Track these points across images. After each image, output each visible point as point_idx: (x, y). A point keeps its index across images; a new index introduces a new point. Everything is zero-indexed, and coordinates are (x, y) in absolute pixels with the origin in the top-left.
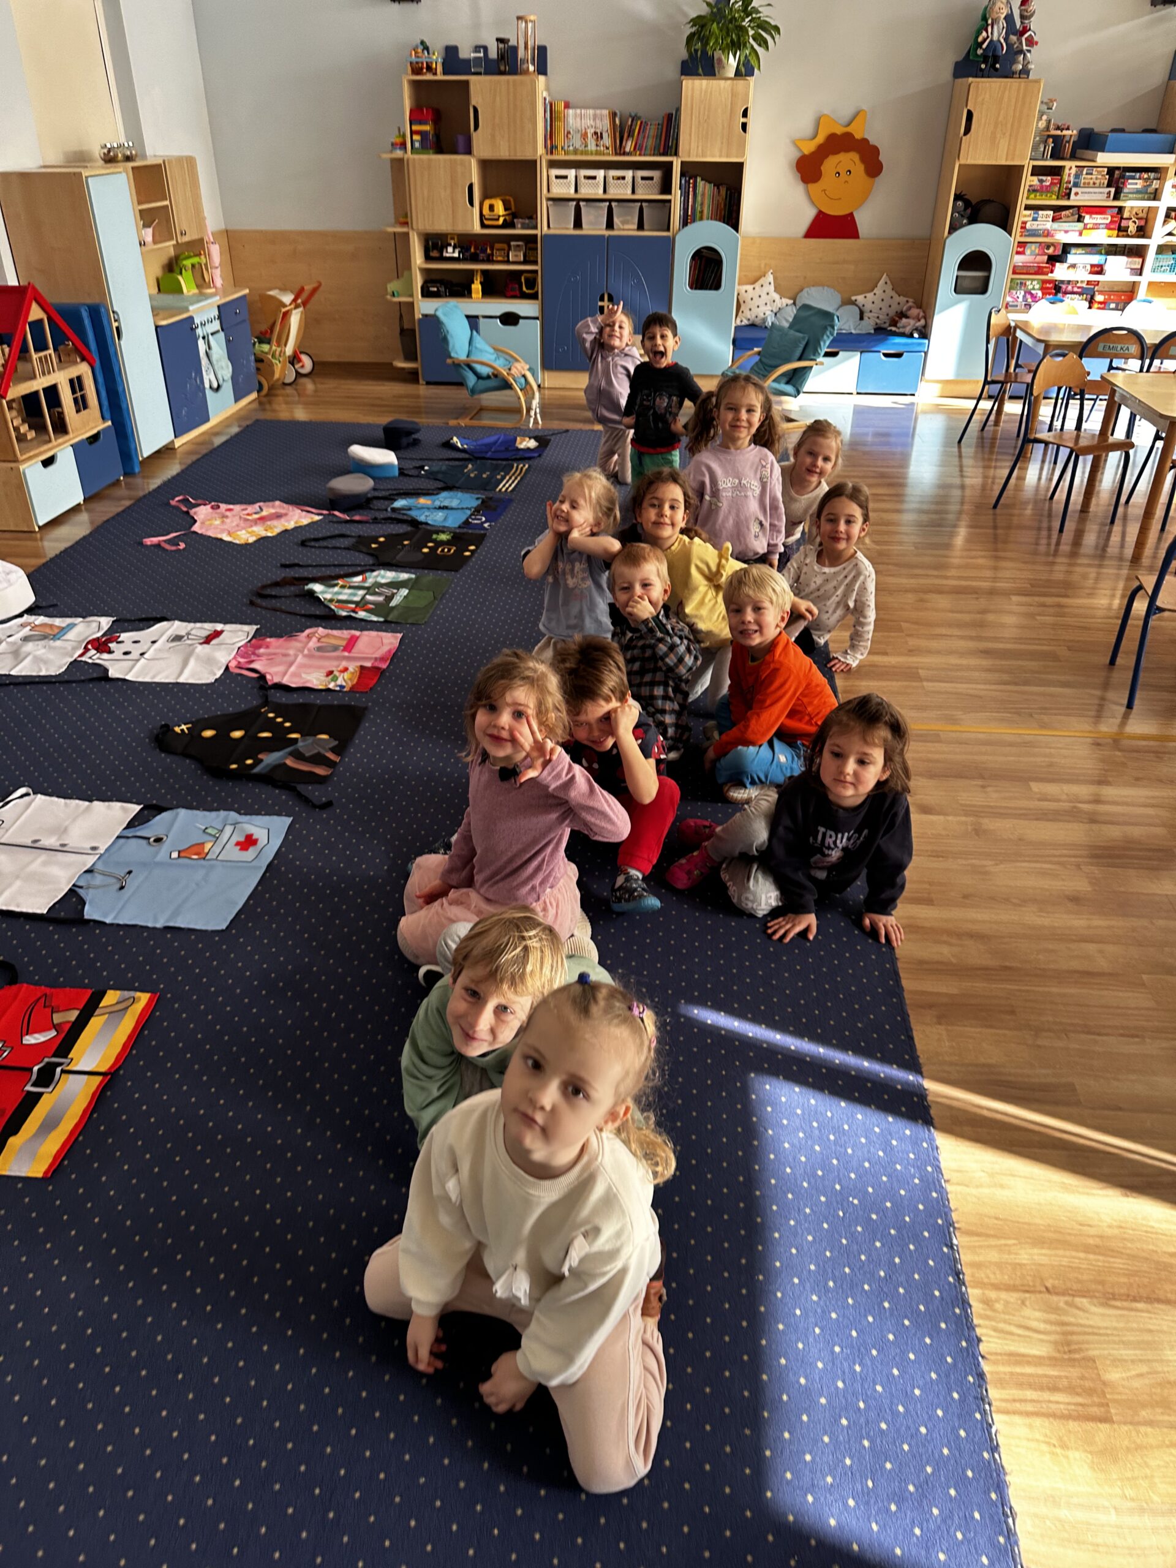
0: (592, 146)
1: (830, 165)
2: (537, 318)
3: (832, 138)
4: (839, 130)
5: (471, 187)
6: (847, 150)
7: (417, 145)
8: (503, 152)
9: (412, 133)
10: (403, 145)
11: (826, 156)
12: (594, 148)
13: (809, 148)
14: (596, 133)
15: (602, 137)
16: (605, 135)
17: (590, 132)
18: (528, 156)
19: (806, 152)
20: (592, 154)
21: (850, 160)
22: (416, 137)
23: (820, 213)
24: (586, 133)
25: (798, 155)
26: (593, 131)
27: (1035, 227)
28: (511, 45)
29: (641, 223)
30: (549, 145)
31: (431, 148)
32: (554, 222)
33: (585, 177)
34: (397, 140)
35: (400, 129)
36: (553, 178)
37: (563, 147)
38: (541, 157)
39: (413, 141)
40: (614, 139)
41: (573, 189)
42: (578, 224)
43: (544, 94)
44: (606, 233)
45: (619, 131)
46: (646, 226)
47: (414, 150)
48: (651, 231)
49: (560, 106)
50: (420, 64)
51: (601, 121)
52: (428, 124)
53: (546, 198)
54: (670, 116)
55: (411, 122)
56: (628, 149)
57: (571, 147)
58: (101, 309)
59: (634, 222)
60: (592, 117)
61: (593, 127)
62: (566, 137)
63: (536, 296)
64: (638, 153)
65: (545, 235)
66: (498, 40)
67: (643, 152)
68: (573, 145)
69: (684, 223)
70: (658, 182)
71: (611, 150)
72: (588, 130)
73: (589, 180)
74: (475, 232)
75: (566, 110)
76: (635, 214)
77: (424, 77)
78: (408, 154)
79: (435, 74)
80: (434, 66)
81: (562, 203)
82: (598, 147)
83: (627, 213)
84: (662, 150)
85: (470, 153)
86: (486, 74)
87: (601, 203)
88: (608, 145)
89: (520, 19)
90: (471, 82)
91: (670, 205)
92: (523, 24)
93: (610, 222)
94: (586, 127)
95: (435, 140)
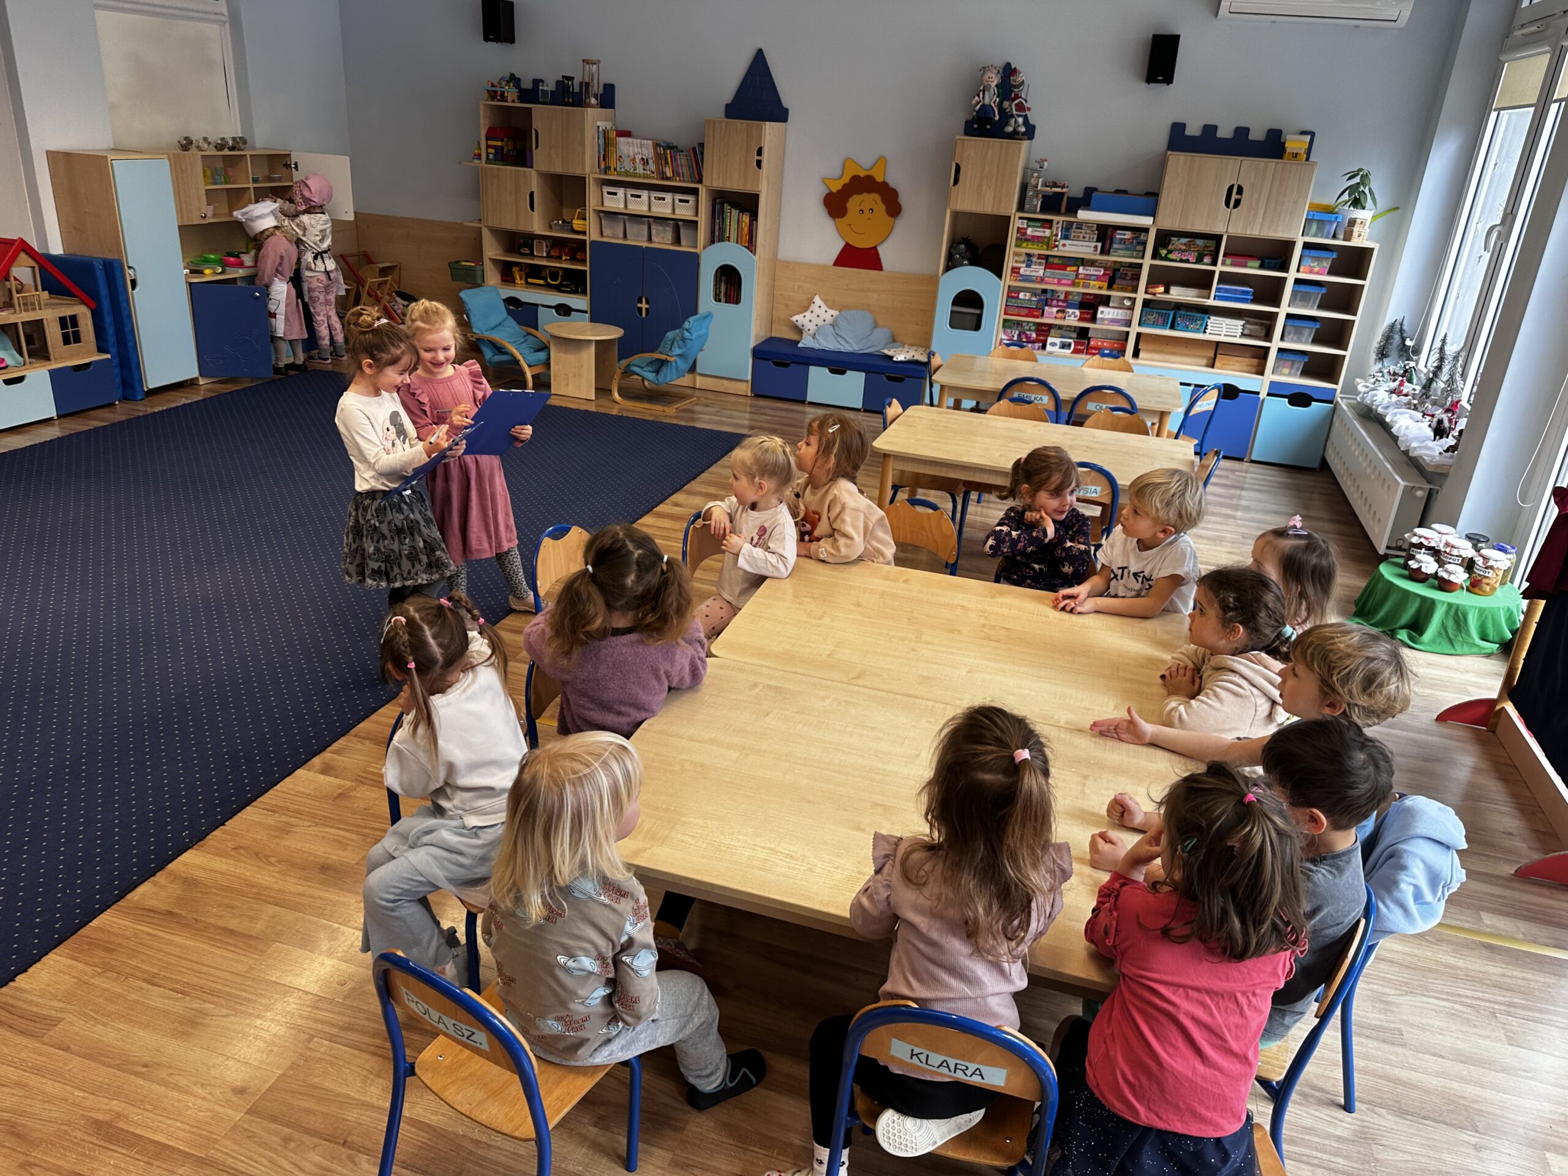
0: (640, 169)
1: (854, 203)
2: (586, 312)
3: (855, 179)
4: (862, 174)
5: (532, 195)
6: (869, 192)
7: (491, 156)
8: (558, 169)
9: (488, 146)
10: (479, 156)
11: (851, 196)
12: (642, 172)
13: (836, 187)
14: (643, 159)
15: (648, 163)
16: (651, 162)
17: (639, 157)
18: (578, 172)
19: (834, 190)
20: (640, 176)
21: (872, 200)
22: (492, 151)
23: (847, 245)
24: (634, 159)
25: (826, 191)
26: (641, 156)
27: (1028, 273)
28: (576, 83)
29: (677, 241)
30: (603, 166)
31: (502, 160)
32: (606, 232)
33: (632, 195)
34: (477, 151)
35: (479, 143)
36: (605, 194)
37: (615, 169)
38: (592, 176)
39: (488, 154)
40: (657, 166)
41: (622, 206)
42: (625, 237)
43: (599, 123)
44: (645, 245)
45: (660, 159)
46: (683, 243)
47: (488, 161)
48: (684, 248)
49: (613, 134)
50: (495, 92)
51: (647, 150)
52: (502, 140)
53: (594, 210)
54: (694, 149)
55: (488, 138)
56: (668, 175)
57: (623, 170)
58: (114, 263)
59: (671, 238)
60: (639, 145)
61: (641, 154)
62: (618, 161)
63: (585, 293)
64: (678, 178)
65: (593, 241)
66: (564, 77)
67: (681, 179)
68: (624, 168)
69: (710, 242)
70: (692, 205)
71: (654, 175)
72: (637, 156)
73: (636, 199)
74: (535, 233)
75: (618, 138)
76: (672, 231)
77: (496, 103)
78: (482, 164)
79: (506, 101)
80: (506, 94)
81: (612, 215)
82: (645, 172)
83: (664, 229)
84: (696, 178)
85: (532, 167)
86: (550, 104)
87: (643, 218)
88: (653, 170)
89: (585, 61)
90: (533, 110)
91: (698, 226)
92: (588, 66)
93: (649, 236)
94: (635, 154)
95: (515, 154)
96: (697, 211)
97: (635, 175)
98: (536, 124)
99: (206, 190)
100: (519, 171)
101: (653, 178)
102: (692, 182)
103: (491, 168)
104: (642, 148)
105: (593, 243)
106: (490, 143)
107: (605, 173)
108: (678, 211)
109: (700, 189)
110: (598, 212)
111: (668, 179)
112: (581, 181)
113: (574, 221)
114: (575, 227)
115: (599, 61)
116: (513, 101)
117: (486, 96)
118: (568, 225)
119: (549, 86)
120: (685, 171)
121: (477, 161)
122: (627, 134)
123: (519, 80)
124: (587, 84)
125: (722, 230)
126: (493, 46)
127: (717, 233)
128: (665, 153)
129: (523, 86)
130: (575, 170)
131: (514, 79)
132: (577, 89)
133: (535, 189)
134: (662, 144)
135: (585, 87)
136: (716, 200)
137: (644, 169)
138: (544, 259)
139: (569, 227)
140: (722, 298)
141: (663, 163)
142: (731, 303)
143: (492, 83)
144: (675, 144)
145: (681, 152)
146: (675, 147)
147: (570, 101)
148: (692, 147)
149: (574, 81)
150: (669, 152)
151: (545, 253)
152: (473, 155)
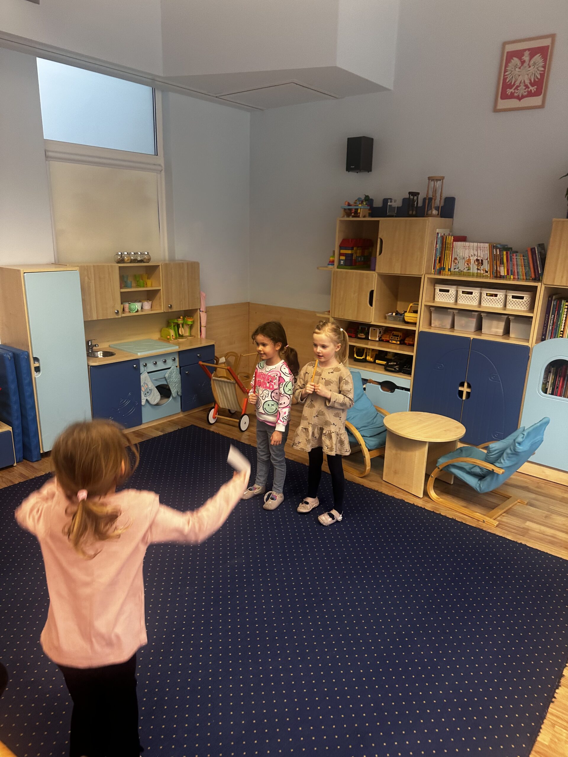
0: (474, 269)
2: (409, 390)
5: (372, 293)
7: (342, 262)
8: (397, 271)
9: (341, 254)
10: (332, 262)
12: (476, 271)
14: (477, 260)
15: (482, 264)
16: (485, 262)
17: (473, 259)
18: (415, 273)
24: (469, 260)
26: (475, 258)
28: (421, 197)
29: (507, 332)
30: (438, 267)
31: (351, 265)
32: (435, 323)
33: (463, 292)
34: (332, 259)
35: (334, 252)
36: (437, 291)
37: (449, 270)
38: (427, 276)
39: (340, 260)
40: (492, 267)
41: (452, 301)
42: (453, 326)
43: (438, 231)
44: (472, 336)
45: (496, 260)
46: (512, 335)
47: (339, 266)
48: (514, 340)
49: (450, 239)
50: (350, 210)
51: (483, 252)
52: (352, 249)
53: (426, 306)
54: (533, 250)
55: (341, 247)
56: (502, 274)
57: (457, 270)
58: (21, 355)
59: (501, 331)
60: (475, 248)
61: (476, 256)
62: (453, 262)
63: (409, 374)
64: (512, 277)
65: (421, 332)
66: (410, 193)
67: (516, 277)
68: (458, 268)
69: (543, 338)
70: (527, 302)
71: (488, 274)
72: (471, 258)
73: (467, 295)
74: (371, 324)
75: (454, 243)
76: (502, 325)
77: (351, 219)
78: (334, 268)
79: (359, 217)
80: (359, 211)
81: (442, 310)
82: (479, 271)
83: (495, 323)
84: (533, 276)
85: (374, 270)
86: (396, 217)
87: (473, 313)
88: (487, 270)
89: (430, 179)
90: (380, 222)
91: (532, 321)
92: (433, 182)
93: (479, 328)
94: (471, 256)
95: (362, 260)
96: (532, 308)
97: (468, 275)
98: (382, 234)
99: (121, 292)
100: (363, 274)
101: (486, 277)
102: (527, 280)
103: (341, 272)
104: (477, 250)
105: (421, 333)
106: (342, 251)
107: (439, 273)
108: (509, 307)
109: (537, 286)
110: (429, 307)
111: (501, 277)
112: (416, 281)
113: (406, 314)
114: (407, 319)
115: (443, 178)
116: (364, 217)
117: (342, 212)
118: (400, 316)
119: (397, 203)
120: (521, 270)
121: (331, 267)
122: (463, 239)
123: (372, 200)
124: (430, 199)
125: (556, 326)
126: (353, 175)
127: (550, 328)
128: (501, 255)
129: (374, 205)
130: (413, 272)
131: (368, 200)
132: (420, 204)
133: (374, 288)
134: (499, 246)
135: (429, 201)
136: (554, 297)
137: (478, 269)
138: (377, 344)
139: (401, 319)
140: (549, 390)
141: (498, 263)
142: (560, 396)
143: (348, 203)
144: (509, 246)
145: (517, 252)
146: (511, 248)
147: (414, 213)
148: (532, 249)
149: (419, 196)
150: (505, 253)
151: (377, 339)
152: (328, 262)
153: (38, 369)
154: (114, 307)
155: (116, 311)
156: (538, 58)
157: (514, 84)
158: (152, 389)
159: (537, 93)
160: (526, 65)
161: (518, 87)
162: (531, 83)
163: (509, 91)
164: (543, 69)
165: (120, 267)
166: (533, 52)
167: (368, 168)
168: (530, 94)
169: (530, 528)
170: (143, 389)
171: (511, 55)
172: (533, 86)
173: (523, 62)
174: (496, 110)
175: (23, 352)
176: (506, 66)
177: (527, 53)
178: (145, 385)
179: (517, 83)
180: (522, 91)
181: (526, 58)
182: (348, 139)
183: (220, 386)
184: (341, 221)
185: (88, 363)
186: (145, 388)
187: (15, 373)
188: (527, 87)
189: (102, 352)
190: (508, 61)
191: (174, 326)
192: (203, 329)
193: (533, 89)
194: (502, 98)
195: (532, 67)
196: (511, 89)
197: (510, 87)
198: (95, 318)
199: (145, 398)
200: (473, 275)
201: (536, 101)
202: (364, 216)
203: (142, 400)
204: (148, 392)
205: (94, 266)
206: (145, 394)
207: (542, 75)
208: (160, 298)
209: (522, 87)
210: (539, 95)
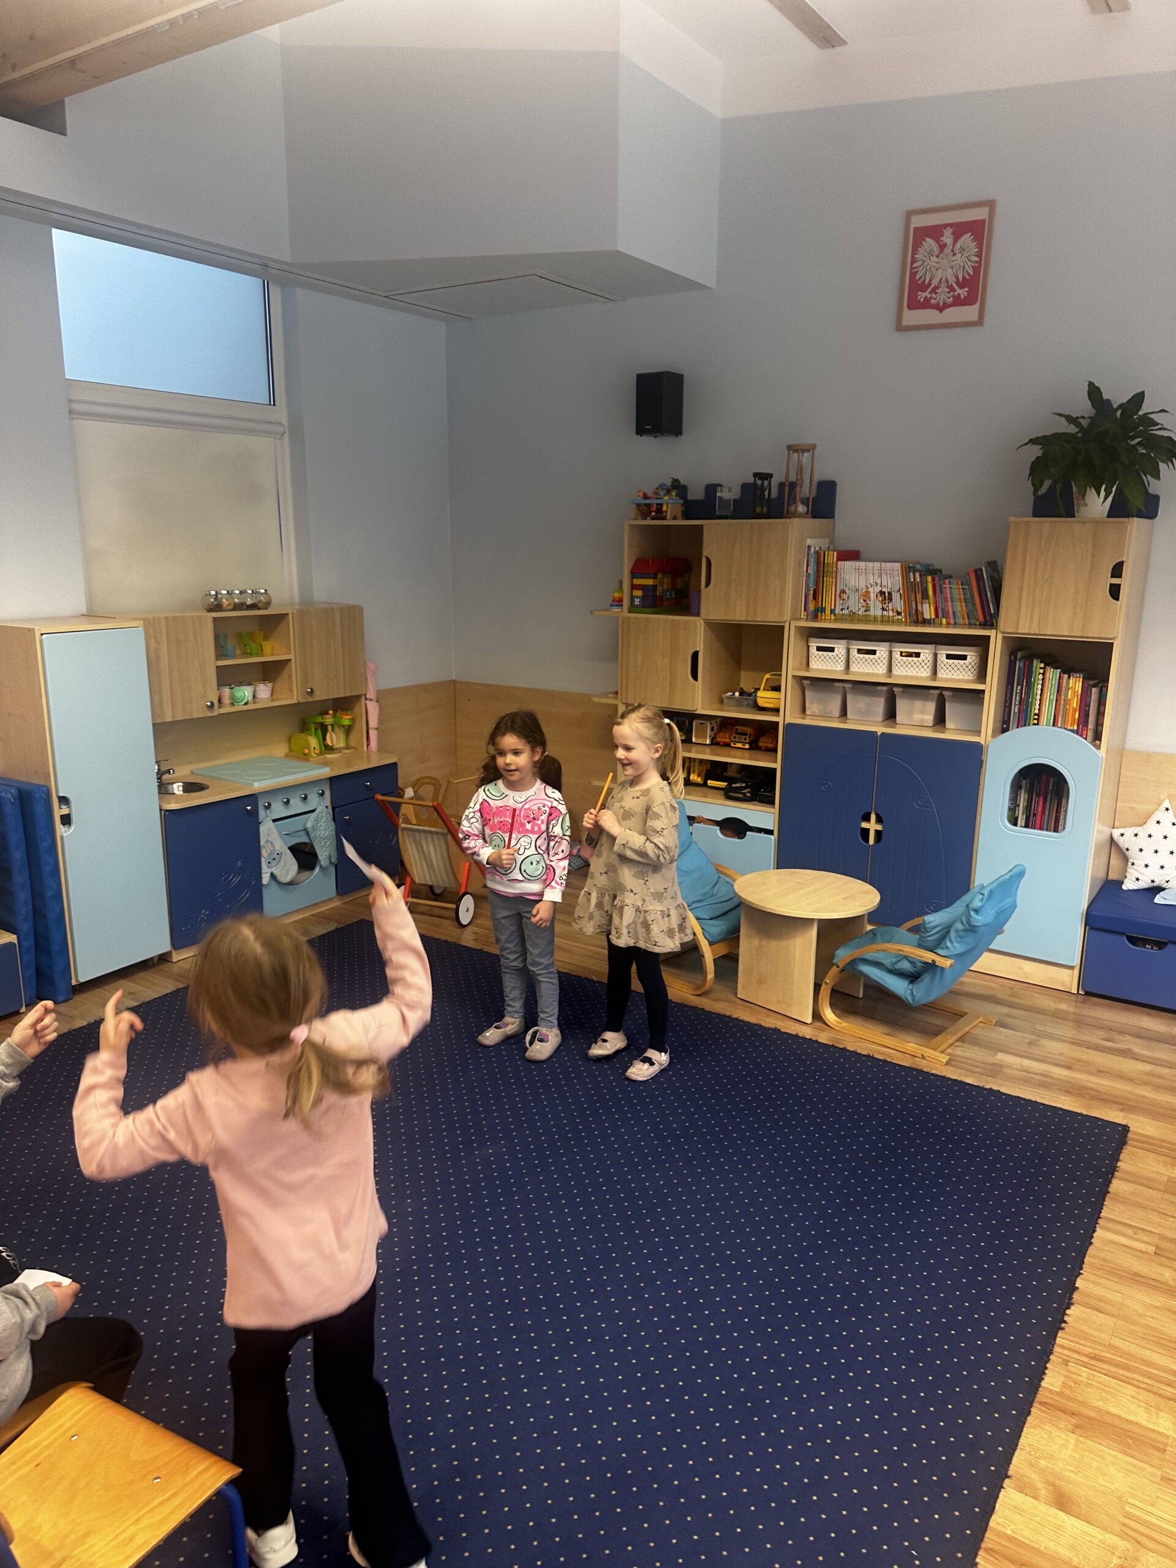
0: (876, 610)
2: (771, 832)
5: (695, 656)
7: (637, 601)
8: (739, 614)
9: (634, 587)
10: (619, 602)
12: (879, 613)
14: (882, 593)
15: (890, 599)
16: (896, 596)
17: (874, 591)
18: (772, 618)
24: (867, 593)
26: (878, 589)
28: (775, 482)
29: (940, 720)
30: (812, 608)
31: (654, 606)
32: (812, 708)
33: (860, 651)
34: (617, 595)
35: (621, 582)
36: (813, 650)
37: (832, 612)
38: (794, 624)
39: (632, 598)
40: (908, 604)
41: (841, 667)
42: (844, 712)
43: (809, 542)
44: (880, 730)
45: (914, 591)
46: (950, 724)
47: (633, 608)
48: (953, 732)
49: (832, 557)
50: (649, 506)
51: (891, 577)
52: (655, 577)
53: (794, 677)
54: (978, 573)
55: (634, 574)
56: (927, 616)
57: (846, 612)
58: (36, 793)
59: (929, 718)
60: (876, 572)
61: (879, 586)
62: (838, 598)
63: (772, 802)
64: (944, 621)
65: (789, 724)
66: (756, 475)
67: (952, 621)
68: (848, 608)
69: (1004, 727)
70: (973, 664)
71: (902, 617)
72: (871, 590)
73: (867, 656)
74: (697, 712)
75: (839, 563)
76: (931, 706)
77: (649, 522)
78: (624, 612)
79: (665, 518)
80: (664, 508)
81: (824, 684)
82: (885, 613)
83: (918, 704)
84: (982, 619)
85: (698, 614)
86: (732, 518)
87: (879, 688)
88: (899, 610)
89: (791, 448)
90: (705, 528)
91: (983, 698)
92: (796, 455)
93: (891, 715)
94: (869, 585)
95: (673, 596)
96: (982, 675)
97: (866, 619)
98: (709, 549)
99: (218, 667)
100: (678, 621)
101: (899, 622)
102: (970, 625)
103: (636, 618)
104: (880, 575)
105: (789, 727)
106: (637, 581)
107: (815, 618)
108: (941, 674)
109: (989, 637)
110: (799, 680)
111: (925, 622)
112: (773, 635)
113: (760, 694)
114: (761, 702)
115: (814, 447)
116: (675, 518)
117: (632, 511)
118: (749, 698)
119: (729, 493)
120: (960, 608)
121: (616, 609)
122: (853, 555)
123: (685, 487)
124: (793, 486)
125: (1025, 705)
126: (647, 441)
127: (1015, 709)
128: (923, 582)
129: (690, 497)
130: (768, 616)
131: (678, 487)
133: (701, 648)
134: (918, 567)
135: (790, 488)
136: (1019, 655)
137: (883, 609)
138: (708, 750)
139: (751, 702)
140: (1021, 821)
141: (919, 596)
142: (1041, 829)
143: (644, 493)
144: (936, 567)
145: (951, 577)
146: (940, 571)
147: (765, 510)
148: (976, 571)
149: (772, 479)
150: (929, 579)
151: (708, 742)
152: (610, 601)
153: (66, 820)
154: (204, 696)
155: (209, 704)
156: (967, 239)
157: (930, 284)
158: (281, 853)
159: (969, 301)
160: (948, 251)
161: (937, 287)
162: (957, 283)
163: (922, 296)
164: (977, 259)
165: (215, 619)
166: (959, 229)
167: (676, 429)
168: (958, 302)
169: (1004, 1064)
170: (264, 853)
171: (922, 233)
172: (961, 287)
173: (942, 247)
174: (900, 328)
175: (39, 787)
176: (914, 252)
177: (948, 232)
178: (269, 845)
179: (935, 282)
180: (943, 296)
181: (947, 238)
182: (638, 375)
183: (415, 841)
184: (632, 527)
185: (160, 806)
186: (269, 851)
187: (21, 828)
188: (951, 289)
189: (181, 784)
190: (917, 245)
191: (316, 730)
192: (373, 734)
193: (962, 293)
194: (910, 308)
195: (958, 255)
196: (924, 291)
197: (924, 287)
198: (169, 719)
199: (270, 871)
200: (875, 620)
201: (969, 313)
202: (673, 519)
203: (263, 875)
204: (274, 859)
205: (166, 618)
206: (269, 863)
207: (976, 270)
208: (290, 676)
209: (944, 289)
210: (974, 303)
